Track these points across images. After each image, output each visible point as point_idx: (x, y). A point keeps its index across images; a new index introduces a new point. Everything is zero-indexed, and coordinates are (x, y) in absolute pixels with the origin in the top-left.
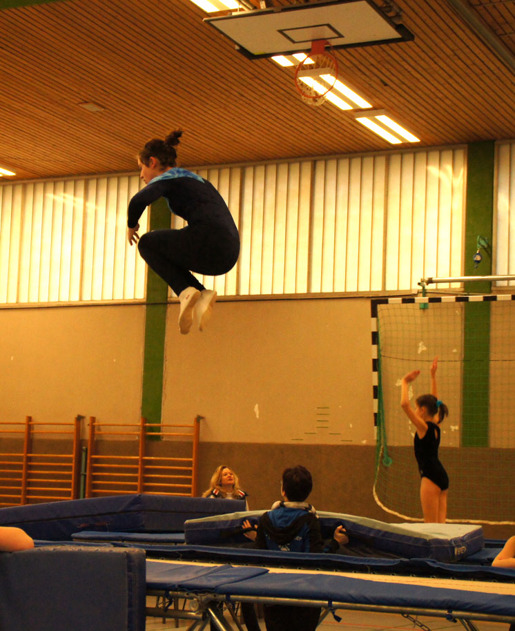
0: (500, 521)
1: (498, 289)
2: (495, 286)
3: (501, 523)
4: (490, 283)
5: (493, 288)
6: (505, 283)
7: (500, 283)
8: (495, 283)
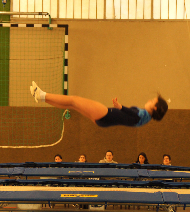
0: (18, 146)
1: (14, 19)
2: (12, 17)
3: (20, 147)
4: (9, 16)
5: (11, 18)
6: (18, 16)
7: (14, 16)
8: (12, 16)
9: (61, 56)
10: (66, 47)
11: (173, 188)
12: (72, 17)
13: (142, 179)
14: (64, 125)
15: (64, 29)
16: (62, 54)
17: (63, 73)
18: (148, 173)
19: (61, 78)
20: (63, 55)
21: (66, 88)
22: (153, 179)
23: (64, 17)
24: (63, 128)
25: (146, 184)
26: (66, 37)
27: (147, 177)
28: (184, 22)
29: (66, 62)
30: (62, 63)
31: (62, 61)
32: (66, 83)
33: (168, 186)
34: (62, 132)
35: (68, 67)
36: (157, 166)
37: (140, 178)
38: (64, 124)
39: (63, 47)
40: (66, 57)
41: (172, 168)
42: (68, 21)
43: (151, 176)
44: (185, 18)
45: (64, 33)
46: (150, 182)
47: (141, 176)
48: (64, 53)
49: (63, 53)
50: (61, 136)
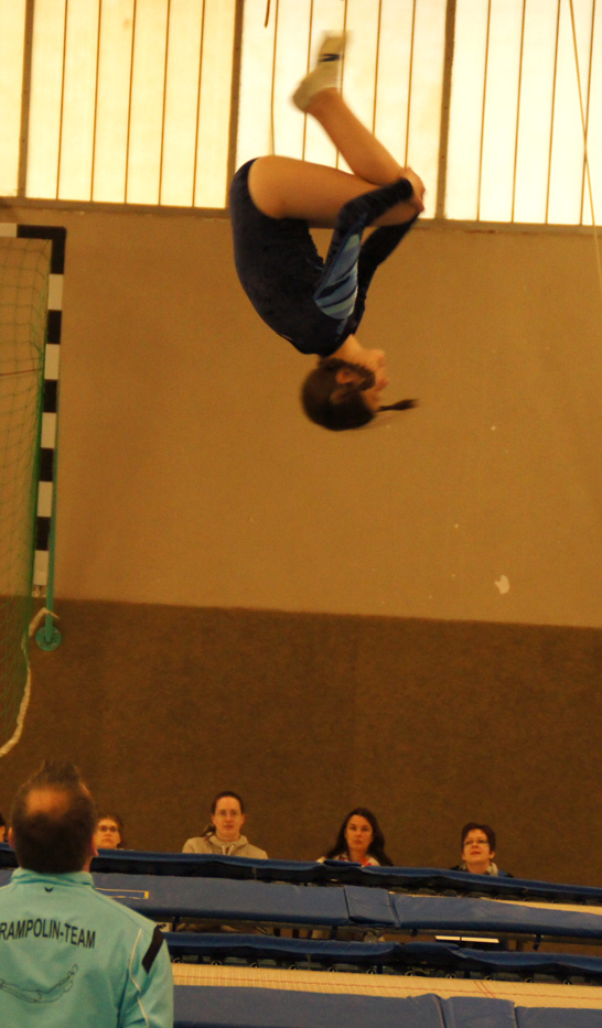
9: (28, 365)
10: (54, 327)
11: (498, 979)
12: (84, 197)
13: (365, 934)
14: (29, 678)
15: (47, 245)
16: (33, 359)
17: (35, 443)
18: (393, 906)
19: (26, 463)
20: (37, 364)
21: (44, 511)
22: (415, 933)
23: (51, 195)
24: (27, 691)
25: (378, 956)
26: (56, 281)
27: (388, 925)
28: (581, 235)
29: (49, 396)
30: (33, 397)
31: (30, 390)
32: (45, 488)
33: (476, 971)
34: (18, 711)
35: (57, 417)
36: (436, 878)
37: (355, 928)
38: (29, 670)
39: (40, 325)
40: (51, 374)
41: (500, 887)
42: (64, 213)
43: (403, 919)
44: (587, 222)
45: (46, 265)
46: (396, 947)
47: (357, 921)
48: (44, 354)
49: (36, 354)
50: (15, 726)
